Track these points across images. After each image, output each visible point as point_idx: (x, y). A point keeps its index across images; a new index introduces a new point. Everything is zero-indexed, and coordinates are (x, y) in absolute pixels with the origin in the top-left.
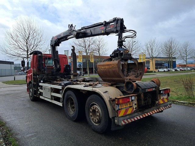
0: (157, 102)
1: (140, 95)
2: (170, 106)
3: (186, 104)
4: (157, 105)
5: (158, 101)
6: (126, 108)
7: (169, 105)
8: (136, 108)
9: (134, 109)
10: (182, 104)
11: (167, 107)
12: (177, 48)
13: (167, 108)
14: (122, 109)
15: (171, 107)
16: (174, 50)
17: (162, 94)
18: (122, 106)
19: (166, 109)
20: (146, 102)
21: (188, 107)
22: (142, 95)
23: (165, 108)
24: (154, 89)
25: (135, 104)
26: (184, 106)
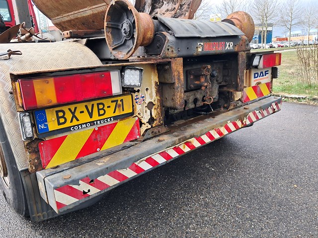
0: (238, 95)
1: (169, 63)
2: (278, 107)
3: (303, 102)
4: (236, 107)
5: (242, 90)
6: (92, 123)
7: (274, 104)
8: (151, 120)
9: (141, 124)
10: (295, 101)
11: (268, 112)
12: (277, 4)
13: (269, 114)
14: (68, 129)
15: (279, 110)
16: (271, 7)
17: (256, 67)
18: (69, 116)
19: (264, 117)
20: (199, 96)
21: (309, 107)
22: (178, 67)
23: (262, 114)
24: (229, 46)
25: (150, 105)
26: (301, 106)
